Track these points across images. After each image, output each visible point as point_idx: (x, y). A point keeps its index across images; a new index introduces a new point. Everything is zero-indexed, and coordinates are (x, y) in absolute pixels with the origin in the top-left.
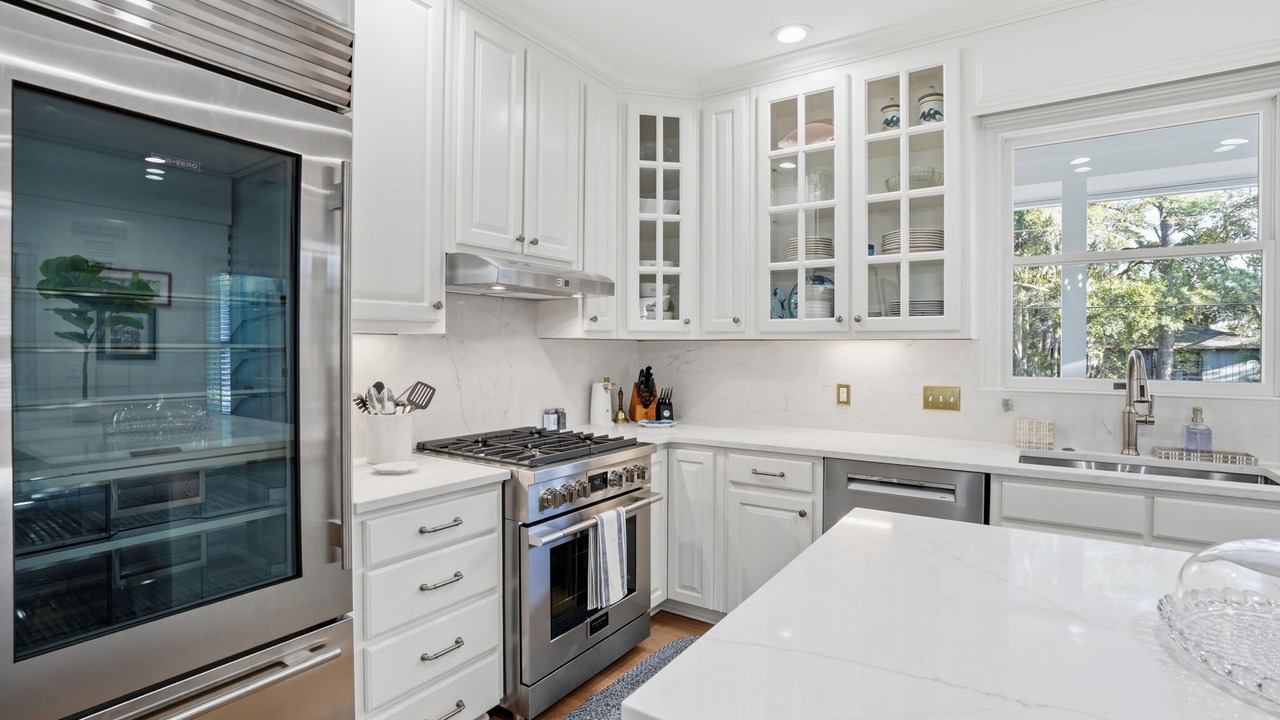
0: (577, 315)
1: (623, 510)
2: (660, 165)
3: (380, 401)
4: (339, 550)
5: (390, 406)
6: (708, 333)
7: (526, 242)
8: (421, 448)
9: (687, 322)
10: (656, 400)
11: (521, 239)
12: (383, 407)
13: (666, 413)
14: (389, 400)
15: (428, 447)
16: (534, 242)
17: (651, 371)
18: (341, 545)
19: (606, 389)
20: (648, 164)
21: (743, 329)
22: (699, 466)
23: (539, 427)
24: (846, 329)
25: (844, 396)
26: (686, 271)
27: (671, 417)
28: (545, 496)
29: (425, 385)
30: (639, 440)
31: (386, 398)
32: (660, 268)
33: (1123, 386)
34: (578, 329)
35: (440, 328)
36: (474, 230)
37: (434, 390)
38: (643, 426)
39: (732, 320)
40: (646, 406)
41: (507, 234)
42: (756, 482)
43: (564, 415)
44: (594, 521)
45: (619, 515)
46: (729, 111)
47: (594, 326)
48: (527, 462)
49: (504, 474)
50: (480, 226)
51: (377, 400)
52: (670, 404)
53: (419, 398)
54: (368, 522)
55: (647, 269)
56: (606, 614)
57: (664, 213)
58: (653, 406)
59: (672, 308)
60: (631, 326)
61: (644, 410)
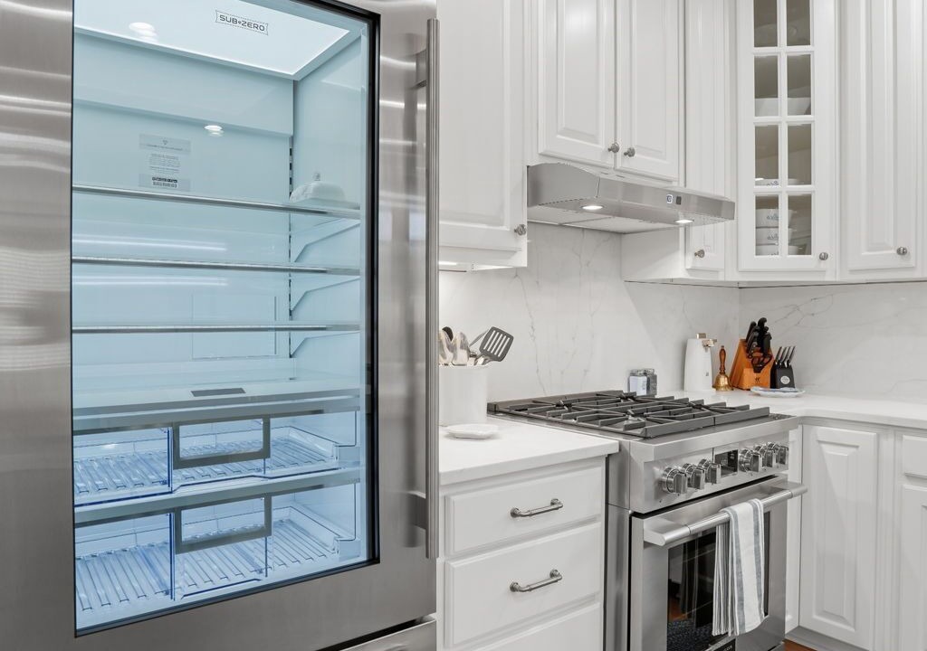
0: (678, 249)
1: (760, 503)
2: (783, 51)
3: (452, 349)
4: (422, 531)
5: (462, 354)
6: (853, 271)
7: (620, 153)
8: (493, 409)
9: (823, 257)
10: (772, 362)
11: (614, 149)
12: (455, 357)
13: (785, 380)
14: (462, 347)
15: (501, 409)
16: (630, 153)
17: (766, 325)
18: (425, 525)
19: (706, 346)
20: (766, 51)
21: (912, 263)
22: (853, 450)
23: (625, 391)
26: (821, 189)
27: (791, 385)
28: (665, 479)
29: (501, 332)
30: (773, 411)
31: (458, 345)
32: (784, 188)
34: (679, 267)
35: (521, 260)
36: (559, 136)
37: (512, 338)
38: (758, 395)
39: (894, 252)
40: (757, 370)
41: (597, 143)
43: (655, 377)
44: (725, 516)
45: (756, 510)
47: (700, 263)
48: (638, 432)
49: (612, 445)
50: (567, 132)
51: (448, 347)
52: (790, 368)
53: (495, 346)
54: (453, 498)
55: (767, 189)
56: (733, 642)
57: (789, 114)
58: (767, 370)
59: (802, 245)
60: (744, 265)
61: (755, 375)
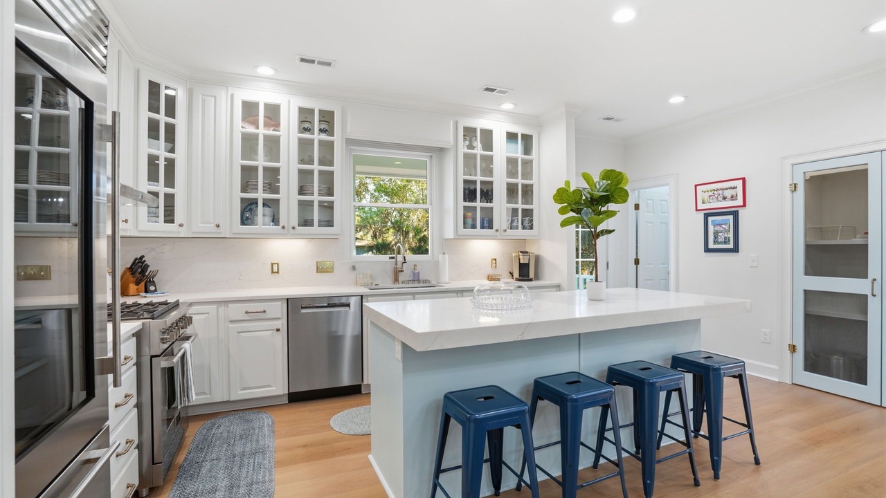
2: (162, 118)
6: (194, 233)
9: (180, 225)
10: (146, 279)
13: (152, 288)
17: (145, 258)
20: (154, 115)
21: (222, 231)
22: (208, 315)
24: (286, 232)
25: (275, 270)
26: (179, 191)
27: (155, 290)
32: (162, 188)
33: (393, 258)
38: (140, 296)
39: (215, 226)
40: (137, 283)
42: (247, 318)
44: (183, 350)
46: (213, 96)
52: (154, 282)
55: (153, 188)
57: (165, 151)
58: (143, 284)
59: (169, 218)
60: (141, 227)
61: (136, 287)
